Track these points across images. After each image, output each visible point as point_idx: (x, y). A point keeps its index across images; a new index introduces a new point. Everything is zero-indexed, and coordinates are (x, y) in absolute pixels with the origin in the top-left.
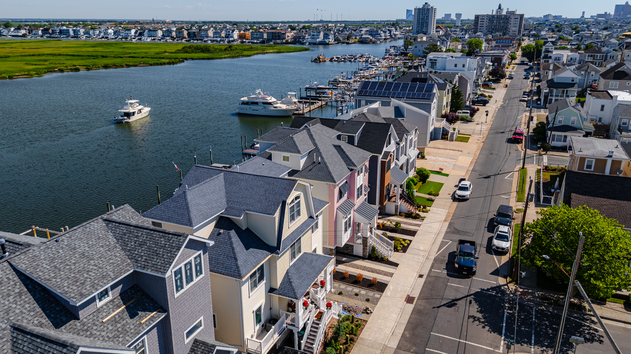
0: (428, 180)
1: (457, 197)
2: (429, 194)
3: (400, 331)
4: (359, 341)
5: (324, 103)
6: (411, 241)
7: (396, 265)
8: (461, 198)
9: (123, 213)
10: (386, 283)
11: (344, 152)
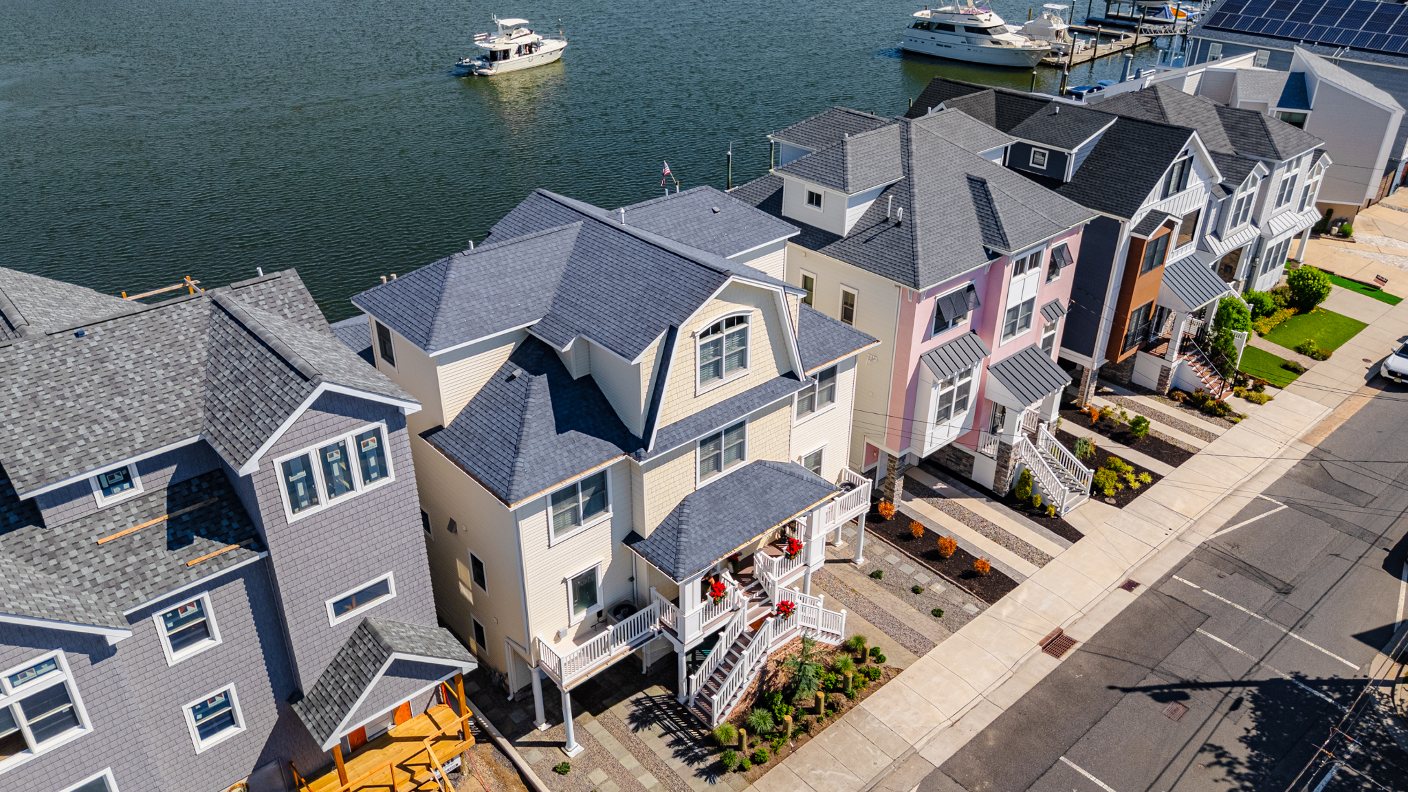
0: (1320, 305)
1: (1384, 373)
2: (1299, 350)
3: (978, 724)
4: (851, 716)
5: (1143, 39)
6: (1156, 478)
7: (1072, 535)
8: (1397, 380)
9: (274, 289)
10: (1016, 579)
11: (990, 201)
